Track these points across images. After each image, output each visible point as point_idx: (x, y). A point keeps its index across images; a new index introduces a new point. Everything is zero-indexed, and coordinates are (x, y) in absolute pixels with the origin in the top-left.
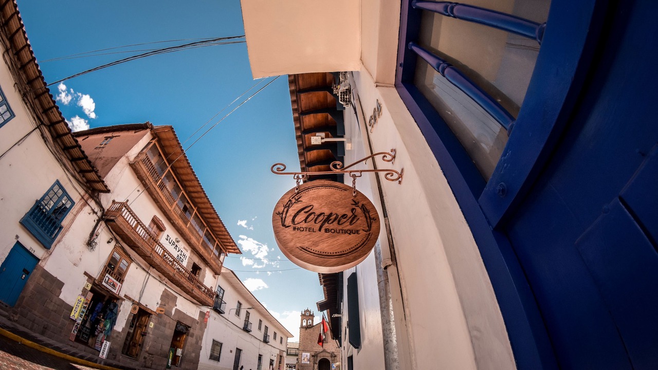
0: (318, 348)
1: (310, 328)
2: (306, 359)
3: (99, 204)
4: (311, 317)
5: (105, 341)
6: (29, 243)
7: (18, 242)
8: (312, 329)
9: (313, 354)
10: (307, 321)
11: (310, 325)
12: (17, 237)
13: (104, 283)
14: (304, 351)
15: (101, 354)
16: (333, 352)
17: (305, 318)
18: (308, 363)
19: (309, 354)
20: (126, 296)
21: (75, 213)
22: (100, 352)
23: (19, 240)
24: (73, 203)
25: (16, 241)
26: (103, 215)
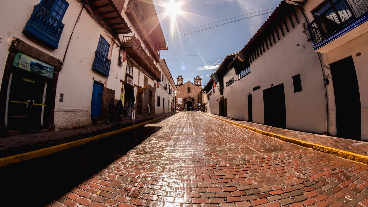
0: (186, 95)
1: (182, 85)
2: (180, 102)
3: (119, 40)
4: (182, 80)
5: (133, 111)
6: (99, 78)
7: (94, 81)
8: (183, 86)
9: (184, 99)
10: (180, 81)
11: (182, 84)
12: (93, 78)
13: (128, 82)
14: (179, 97)
15: (133, 118)
16: (193, 98)
17: (179, 80)
18: (181, 103)
19: (181, 99)
20: (135, 85)
21: (111, 50)
22: (132, 117)
23: (95, 79)
24: (109, 45)
25: (93, 81)
26: (121, 46)
